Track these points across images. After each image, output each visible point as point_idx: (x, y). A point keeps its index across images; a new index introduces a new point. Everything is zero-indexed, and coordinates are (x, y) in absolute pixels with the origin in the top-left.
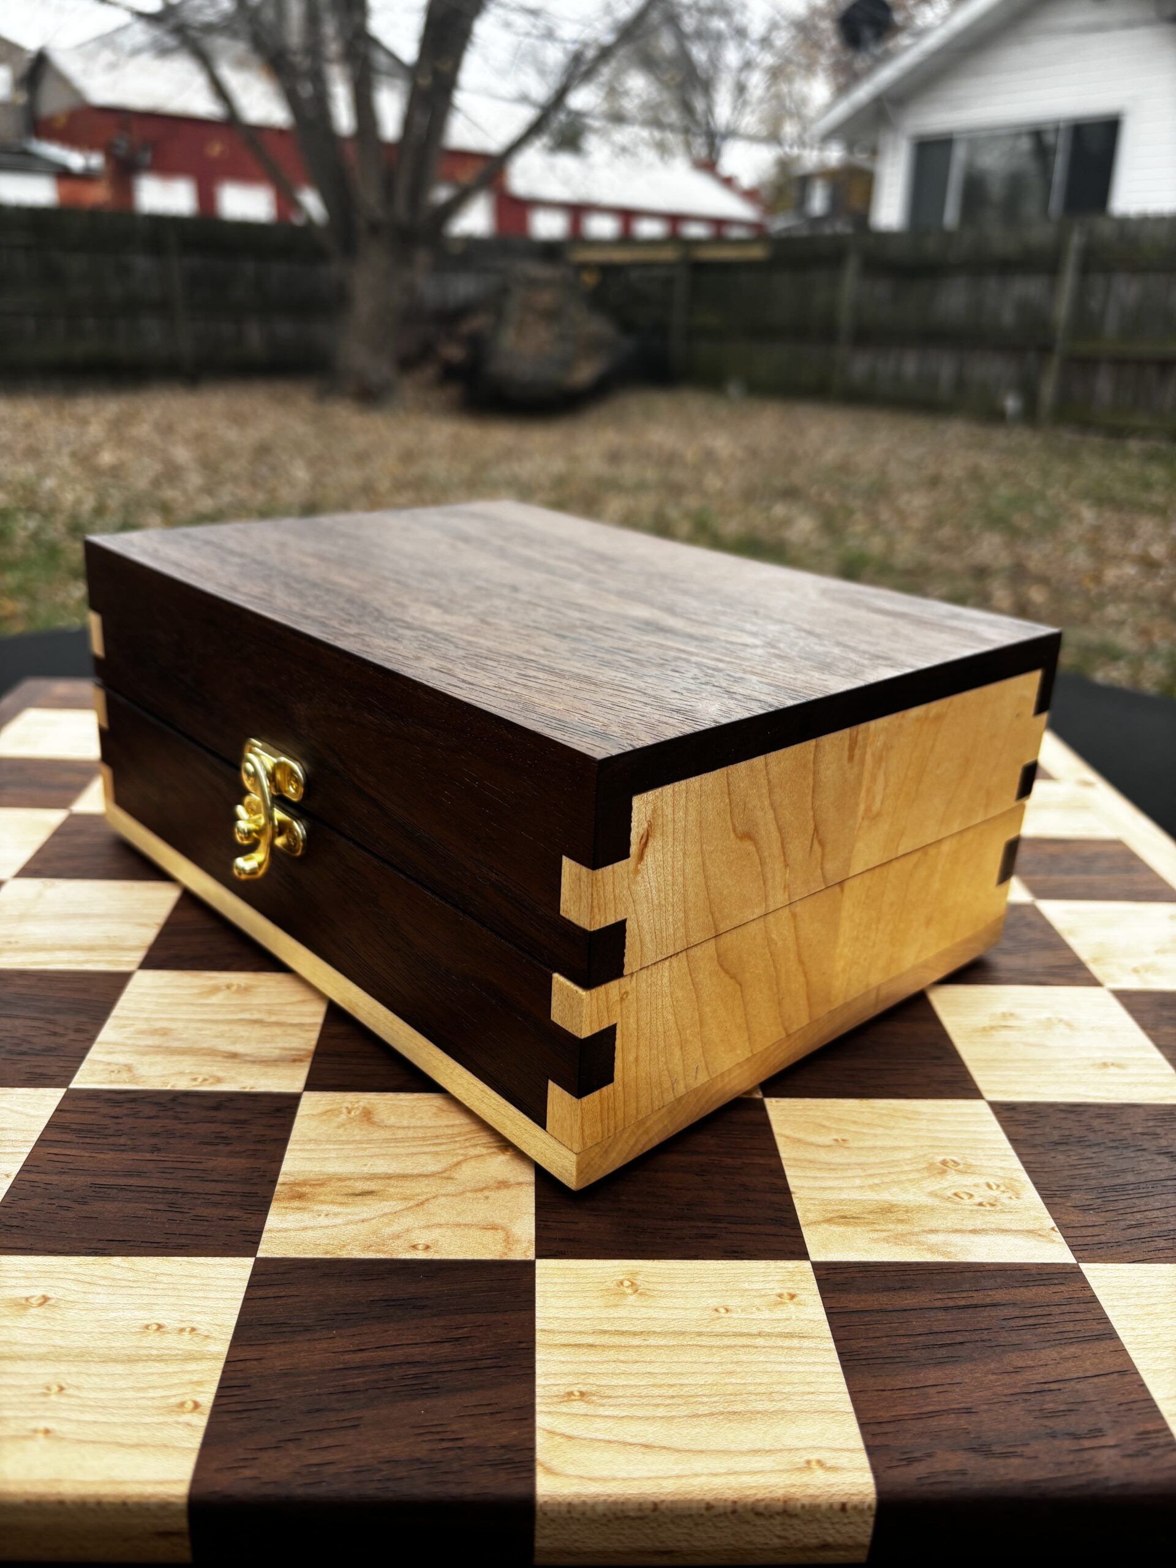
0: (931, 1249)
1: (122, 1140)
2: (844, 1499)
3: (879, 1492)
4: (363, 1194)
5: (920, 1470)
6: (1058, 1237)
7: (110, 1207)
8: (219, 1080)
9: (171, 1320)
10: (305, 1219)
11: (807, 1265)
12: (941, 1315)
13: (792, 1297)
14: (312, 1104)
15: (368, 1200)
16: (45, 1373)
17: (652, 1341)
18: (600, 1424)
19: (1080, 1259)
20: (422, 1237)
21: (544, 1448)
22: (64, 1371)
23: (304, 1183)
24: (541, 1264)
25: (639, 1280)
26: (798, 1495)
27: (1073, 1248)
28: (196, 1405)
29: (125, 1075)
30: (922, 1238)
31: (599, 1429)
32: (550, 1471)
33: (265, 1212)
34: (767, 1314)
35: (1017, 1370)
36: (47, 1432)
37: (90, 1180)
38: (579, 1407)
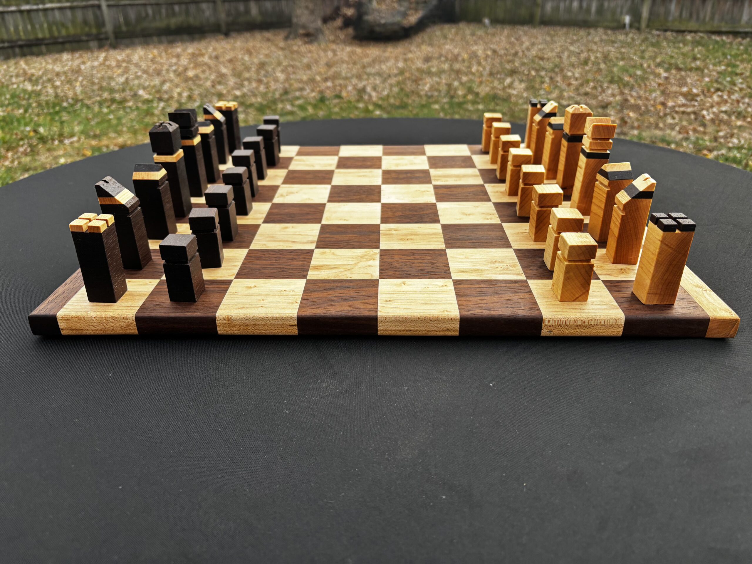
0: (486, 277)
1: (267, 259)
2: (452, 317)
3: (460, 316)
4: (333, 268)
5: (472, 312)
6: (524, 275)
7: (266, 271)
8: (291, 247)
9: (288, 289)
10: (319, 273)
11: (451, 280)
12: (485, 288)
13: (446, 285)
14: (317, 251)
15: (335, 269)
16: (259, 298)
17: (408, 293)
18: (393, 305)
19: (527, 279)
20: (349, 276)
21: (379, 308)
22: (263, 297)
23: (318, 266)
24: (380, 280)
25: (406, 283)
26: (440, 316)
27: (526, 277)
28: (296, 302)
29: (264, 246)
30: (484, 275)
31: (394, 306)
32: (380, 312)
33: (308, 272)
34: (438, 288)
35: (502, 297)
36: (262, 306)
37: (260, 266)
38: (389, 303)
